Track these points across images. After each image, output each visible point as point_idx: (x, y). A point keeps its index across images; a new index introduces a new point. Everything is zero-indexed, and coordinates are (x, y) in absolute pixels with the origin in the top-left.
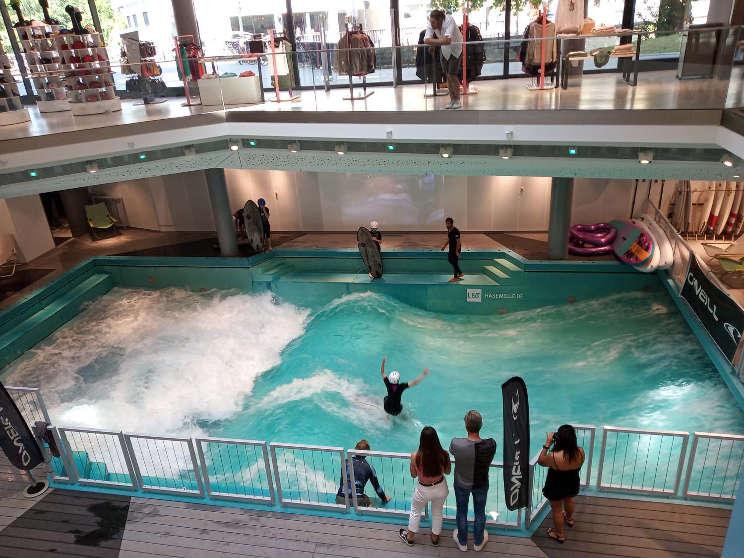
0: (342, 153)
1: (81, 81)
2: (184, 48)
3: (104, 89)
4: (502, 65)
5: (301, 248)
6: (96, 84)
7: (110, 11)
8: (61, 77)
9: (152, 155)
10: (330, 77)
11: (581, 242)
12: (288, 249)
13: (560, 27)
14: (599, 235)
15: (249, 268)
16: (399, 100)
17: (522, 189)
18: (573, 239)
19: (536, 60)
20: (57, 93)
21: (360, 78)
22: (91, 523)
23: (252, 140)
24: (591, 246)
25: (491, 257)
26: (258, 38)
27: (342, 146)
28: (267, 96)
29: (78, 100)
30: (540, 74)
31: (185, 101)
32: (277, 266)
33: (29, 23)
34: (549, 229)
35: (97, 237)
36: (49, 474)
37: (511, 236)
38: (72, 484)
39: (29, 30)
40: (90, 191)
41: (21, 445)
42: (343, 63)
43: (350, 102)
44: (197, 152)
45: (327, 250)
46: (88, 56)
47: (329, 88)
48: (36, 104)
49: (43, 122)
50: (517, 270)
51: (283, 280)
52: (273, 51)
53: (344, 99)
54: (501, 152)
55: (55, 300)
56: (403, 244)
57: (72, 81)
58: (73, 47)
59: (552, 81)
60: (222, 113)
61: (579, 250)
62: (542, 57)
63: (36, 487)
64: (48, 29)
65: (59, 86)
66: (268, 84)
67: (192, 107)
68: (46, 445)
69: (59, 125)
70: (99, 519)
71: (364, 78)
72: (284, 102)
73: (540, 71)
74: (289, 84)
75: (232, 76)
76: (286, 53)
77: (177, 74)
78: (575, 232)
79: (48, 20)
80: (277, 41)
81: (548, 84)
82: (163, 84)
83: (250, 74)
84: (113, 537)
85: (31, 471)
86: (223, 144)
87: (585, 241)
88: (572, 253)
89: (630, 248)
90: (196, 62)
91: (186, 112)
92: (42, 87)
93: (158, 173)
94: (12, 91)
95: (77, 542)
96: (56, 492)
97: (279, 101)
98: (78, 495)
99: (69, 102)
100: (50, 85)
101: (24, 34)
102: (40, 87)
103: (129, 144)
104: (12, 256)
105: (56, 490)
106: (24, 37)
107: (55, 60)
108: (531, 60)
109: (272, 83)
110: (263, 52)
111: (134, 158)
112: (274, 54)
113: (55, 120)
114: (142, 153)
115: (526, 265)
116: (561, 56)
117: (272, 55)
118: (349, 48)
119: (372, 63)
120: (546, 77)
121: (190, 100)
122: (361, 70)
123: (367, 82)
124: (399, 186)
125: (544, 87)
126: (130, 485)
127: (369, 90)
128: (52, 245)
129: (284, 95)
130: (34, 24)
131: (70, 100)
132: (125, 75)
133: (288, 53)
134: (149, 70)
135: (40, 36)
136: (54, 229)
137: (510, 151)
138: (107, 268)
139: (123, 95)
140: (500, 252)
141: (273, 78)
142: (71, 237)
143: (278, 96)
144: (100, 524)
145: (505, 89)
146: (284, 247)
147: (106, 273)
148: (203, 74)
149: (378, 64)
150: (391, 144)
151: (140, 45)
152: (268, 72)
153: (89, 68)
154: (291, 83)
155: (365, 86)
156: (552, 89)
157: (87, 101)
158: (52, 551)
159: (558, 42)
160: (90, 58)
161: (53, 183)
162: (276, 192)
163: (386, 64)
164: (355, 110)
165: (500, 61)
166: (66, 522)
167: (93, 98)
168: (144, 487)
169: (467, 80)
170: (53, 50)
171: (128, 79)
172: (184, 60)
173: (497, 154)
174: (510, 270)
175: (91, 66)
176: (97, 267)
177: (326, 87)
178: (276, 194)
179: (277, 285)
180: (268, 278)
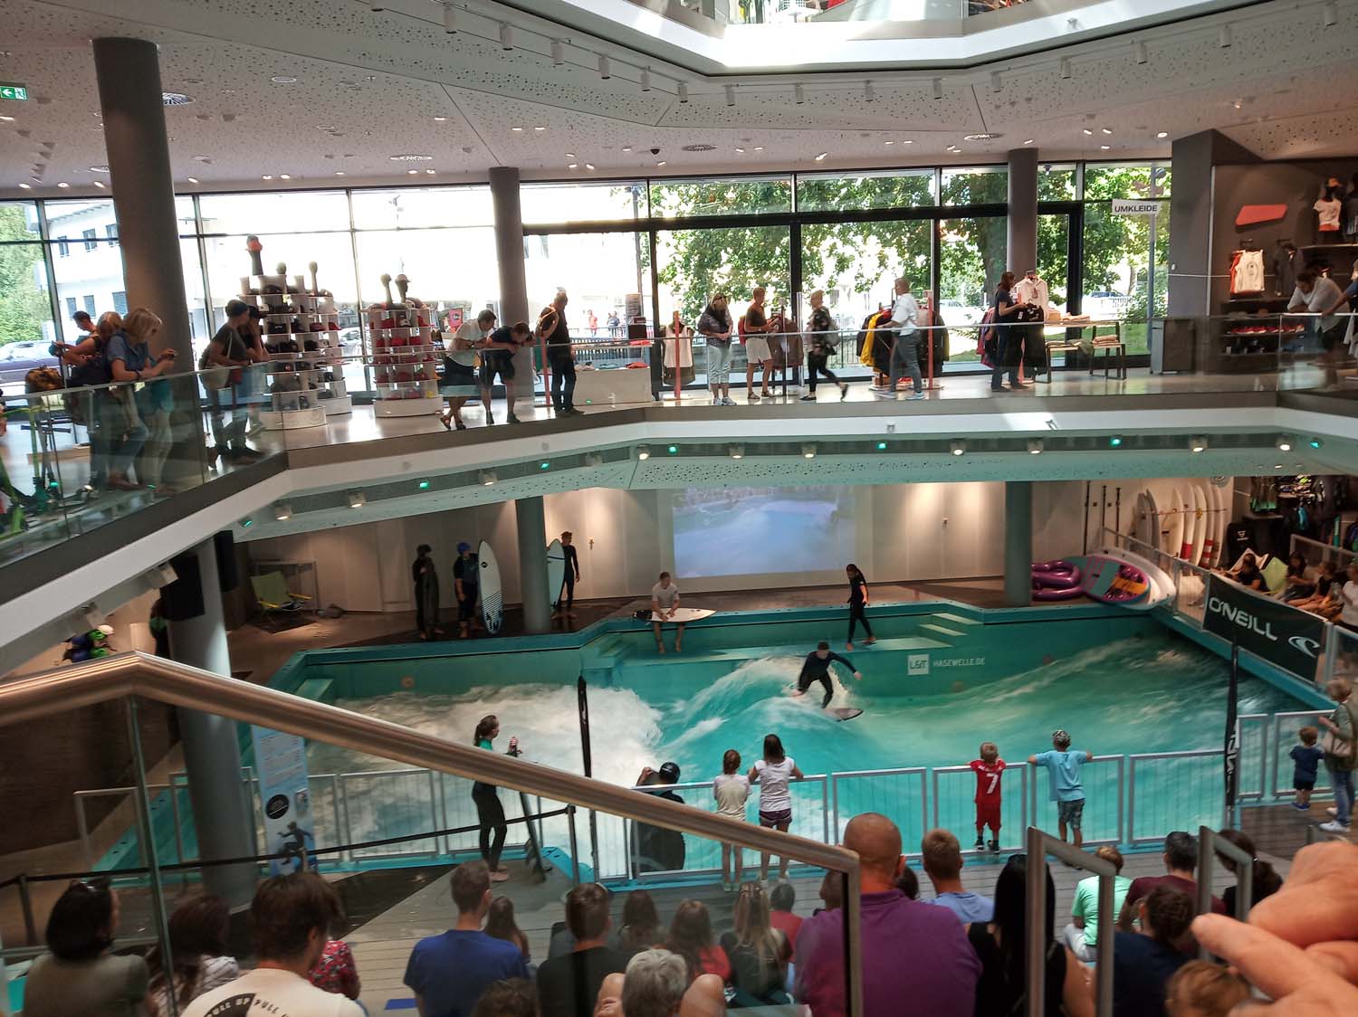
0: (812, 456)
3: (417, 383)
11: (1040, 584)
12: (625, 620)
14: (1060, 574)
15: (579, 648)
17: (946, 522)
18: (1032, 581)
24: (1057, 588)
25: (927, 612)
26: (640, 321)
27: (812, 447)
34: (1005, 574)
35: (275, 626)
44: (604, 461)
50: (973, 623)
51: (629, 664)
89: (1112, 584)
114: (545, 461)
115: (986, 615)
137: (1041, 445)
138: (327, 669)
140: (937, 603)
146: (618, 618)
147: (324, 677)
162: (591, 539)
174: (963, 625)
176: (309, 667)
178: (591, 542)
179: (621, 674)
180: (608, 662)
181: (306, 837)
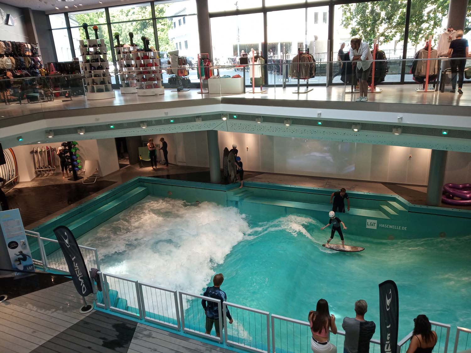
0: (289, 125)
1: (144, 77)
2: (203, 60)
3: (156, 82)
4: (400, 76)
5: (259, 182)
6: (152, 79)
7: (168, 40)
8: (134, 74)
9: (178, 120)
10: (287, 80)
11: (451, 195)
12: (250, 182)
13: (441, 53)
14: (465, 192)
15: (226, 191)
16: (329, 94)
17: (410, 156)
18: (445, 193)
19: (423, 73)
20: (131, 83)
21: (305, 81)
22: (113, 335)
23: (235, 115)
24: (460, 199)
25: (385, 200)
26: (246, 56)
27: (289, 121)
28: (247, 89)
29: (141, 88)
30: (425, 82)
31: (199, 91)
32: (243, 192)
33: (122, 46)
34: (428, 185)
35: (143, 165)
36: (94, 301)
37: (400, 187)
38: (106, 309)
39: (122, 49)
40: (142, 139)
41: (82, 281)
42: (295, 71)
43: (297, 94)
44: (203, 120)
45: (274, 184)
46: (150, 63)
47: (285, 86)
48: (119, 89)
49: (122, 98)
50: (404, 210)
51: (245, 200)
52: (253, 63)
53: (293, 93)
54: (394, 130)
55: (114, 200)
56: (325, 185)
57: (140, 77)
58: (143, 58)
59: (434, 86)
60: (220, 98)
61: (450, 201)
62: (427, 71)
63: (87, 307)
64: (131, 49)
65: (132, 80)
66: (248, 83)
67: (203, 95)
68: (95, 283)
69: (130, 100)
70: (118, 333)
71: (308, 81)
72: (257, 93)
73: (425, 80)
74: (261, 83)
75: (228, 77)
76: (261, 65)
77: (197, 75)
78: (448, 188)
79: (132, 44)
80: (256, 58)
81: (430, 89)
82: (189, 81)
83: (238, 76)
84: (124, 346)
85: (85, 297)
86: (218, 116)
87: (454, 195)
88: (444, 203)
90: (209, 68)
91: (199, 97)
92: (124, 80)
93: (180, 131)
94: (108, 81)
95: (103, 345)
96: (97, 312)
97: (254, 93)
98: (108, 316)
99: (136, 88)
100: (128, 79)
101: (119, 51)
102: (123, 80)
103: (165, 113)
104: (95, 172)
105: (97, 311)
106: (119, 53)
107: (132, 66)
108: (419, 73)
109: (251, 82)
110: (247, 64)
111: (167, 121)
112: (253, 65)
113: (128, 98)
114: (172, 119)
115: (410, 207)
116: (441, 71)
117: (252, 66)
118: (299, 62)
119: (313, 72)
120: (430, 85)
121: (203, 90)
122: (306, 76)
123: (309, 83)
124: (325, 148)
125: (428, 91)
126: (138, 315)
127: (310, 88)
128: (118, 168)
129: (258, 89)
130: (125, 46)
131: (137, 87)
132: (168, 75)
133: (262, 65)
134: (182, 73)
135: (126, 53)
136: (120, 159)
137: (400, 130)
138: (146, 184)
139: (166, 86)
140: (392, 196)
141: (251, 79)
142: (129, 165)
143: (253, 90)
144: (118, 336)
145: (402, 91)
146: (249, 181)
147: (144, 186)
148: (212, 76)
149: (317, 73)
150: (320, 121)
151: (179, 58)
152: (249, 76)
153: (149, 70)
154: (263, 83)
155: (307, 85)
156: (433, 92)
157: (146, 88)
158: (89, 348)
159: (439, 61)
160: (151, 65)
161: (122, 132)
162: (247, 147)
163: (322, 73)
164: (300, 99)
165: (399, 74)
166: (99, 331)
167: (150, 87)
168: (146, 318)
169: (374, 83)
170: (132, 60)
171: (170, 77)
172: (202, 67)
173: (391, 131)
174: (398, 210)
175: (150, 69)
176: (140, 183)
177: (283, 85)
178: (247, 148)
179: (241, 204)
180: (236, 198)
181: (27, 257)
